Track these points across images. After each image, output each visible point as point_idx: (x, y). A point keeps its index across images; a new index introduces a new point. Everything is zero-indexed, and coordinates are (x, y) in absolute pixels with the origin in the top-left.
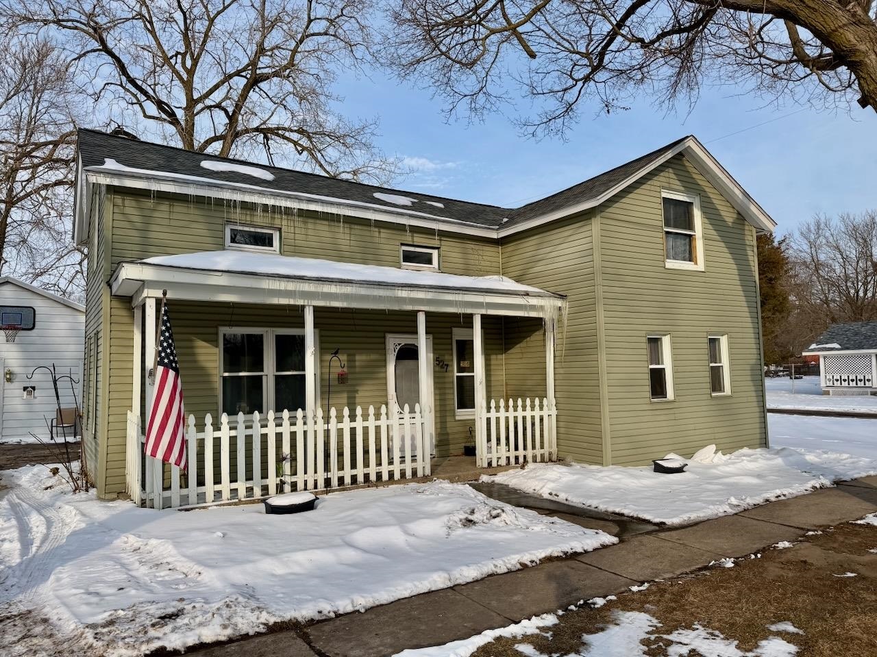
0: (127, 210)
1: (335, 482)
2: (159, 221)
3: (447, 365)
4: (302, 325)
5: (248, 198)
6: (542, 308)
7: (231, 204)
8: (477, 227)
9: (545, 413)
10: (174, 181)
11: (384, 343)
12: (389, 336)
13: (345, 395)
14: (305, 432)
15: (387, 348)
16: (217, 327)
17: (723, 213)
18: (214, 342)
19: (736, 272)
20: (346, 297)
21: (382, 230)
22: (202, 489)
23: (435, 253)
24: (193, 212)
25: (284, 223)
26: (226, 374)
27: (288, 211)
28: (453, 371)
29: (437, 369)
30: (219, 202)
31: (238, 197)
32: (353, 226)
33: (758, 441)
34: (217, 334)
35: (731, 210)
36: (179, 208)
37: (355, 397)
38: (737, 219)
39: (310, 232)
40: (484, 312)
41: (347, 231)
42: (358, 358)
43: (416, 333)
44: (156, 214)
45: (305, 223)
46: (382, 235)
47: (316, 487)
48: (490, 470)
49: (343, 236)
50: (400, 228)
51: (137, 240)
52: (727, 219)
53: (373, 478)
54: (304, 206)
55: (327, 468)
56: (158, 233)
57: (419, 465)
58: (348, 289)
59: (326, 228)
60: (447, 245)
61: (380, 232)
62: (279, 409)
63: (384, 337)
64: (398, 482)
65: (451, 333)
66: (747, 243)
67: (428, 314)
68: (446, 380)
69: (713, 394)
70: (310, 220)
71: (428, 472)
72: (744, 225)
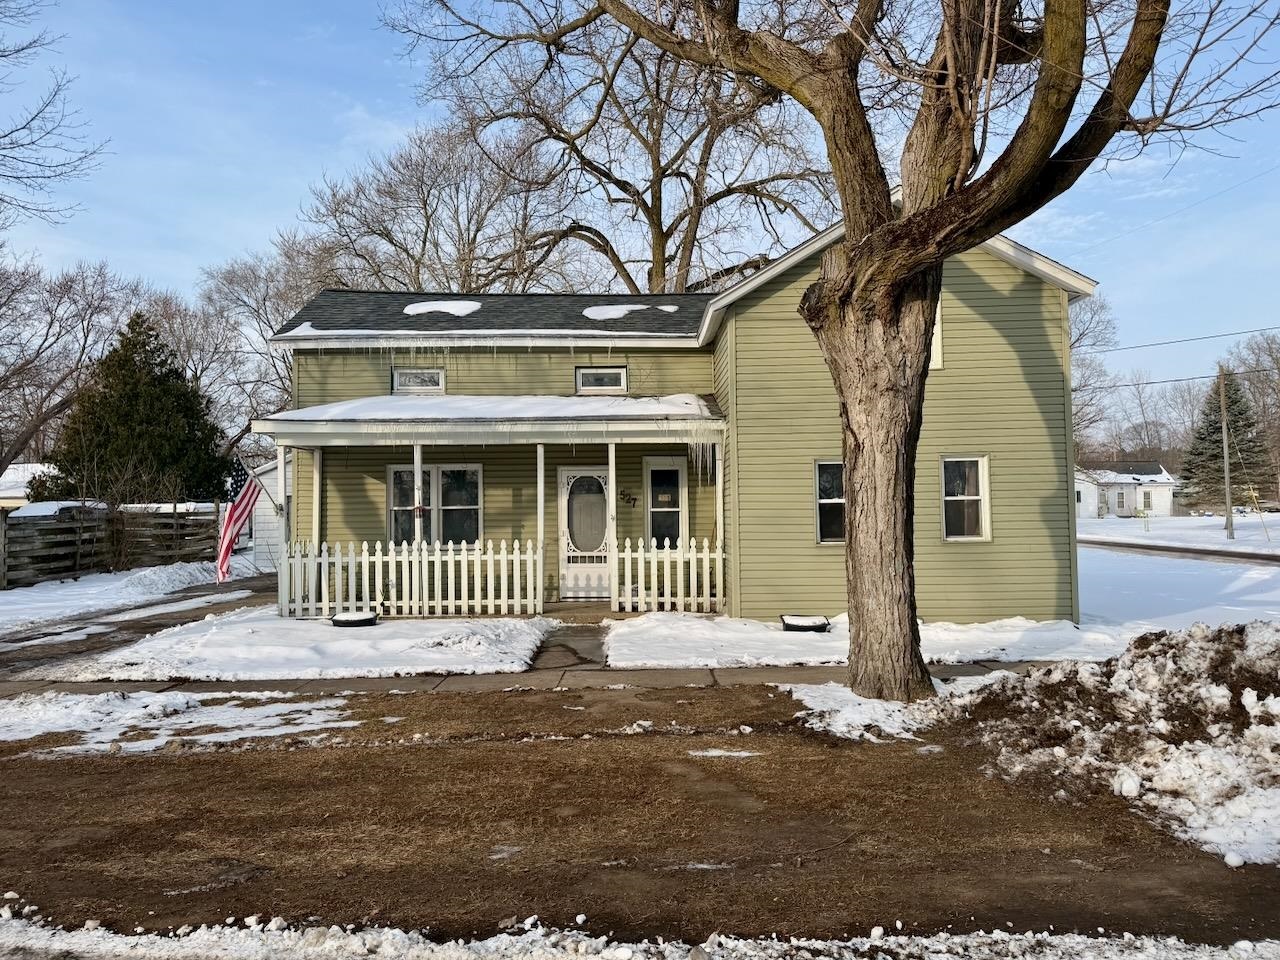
0: (310, 368)
2: (336, 374)
3: (635, 500)
6: (686, 433)
9: (705, 555)
11: (556, 476)
12: (561, 469)
15: (559, 480)
16: (384, 466)
17: (987, 280)
18: (382, 477)
23: (623, 372)
24: (363, 362)
25: (447, 361)
26: (396, 508)
28: (644, 507)
29: (622, 503)
30: (376, 351)
31: (393, 344)
32: (519, 355)
33: (1053, 610)
34: (384, 472)
35: (1011, 272)
36: (352, 360)
38: (1023, 283)
41: (513, 361)
43: (607, 464)
44: (332, 368)
45: (468, 358)
46: (553, 360)
48: (622, 615)
49: (508, 367)
51: (317, 393)
52: (997, 287)
54: (457, 343)
56: (333, 385)
57: (529, 602)
59: (489, 361)
61: (550, 358)
62: (445, 542)
63: (556, 470)
65: (641, 463)
68: (633, 516)
70: (472, 356)
72: (1041, 290)
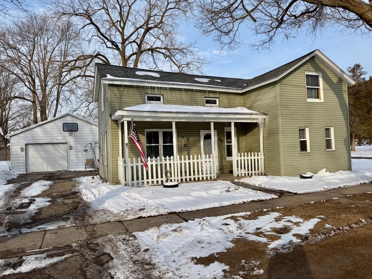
0: (115, 92)
1: (184, 180)
2: (125, 95)
3: (223, 141)
4: (171, 128)
5: (153, 85)
6: (257, 119)
7: (147, 88)
8: (233, 89)
9: (259, 158)
10: (129, 81)
11: (199, 133)
12: (201, 131)
13: (186, 152)
14: (174, 163)
15: (201, 135)
16: (144, 129)
17: (332, 79)
18: (143, 134)
19: (338, 102)
20: (186, 118)
21: (198, 93)
22: (143, 181)
23: (217, 100)
24: (135, 91)
25: (164, 93)
26: (148, 145)
27: (166, 88)
28: (225, 143)
29: (219, 142)
30: (144, 87)
31: (149, 85)
32: (188, 92)
33: (347, 168)
34: (144, 131)
35: (336, 77)
36: (131, 90)
37: (190, 153)
38: (339, 80)
39: (173, 95)
40: (235, 121)
41: (186, 94)
42: (190, 139)
43: (210, 129)
44: (124, 92)
45: (171, 92)
46: (198, 94)
47: (178, 181)
48: (238, 178)
49: (184, 96)
50: (204, 91)
51: (119, 101)
52: (334, 81)
53: (197, 179)
54: (171, 86)
55: (181, 176)
56: (125, 99)
57: (212, 175)
58: (186, 115)
59: (178, 93)
60: (222, 97)
61: (197, 94)
62: (165, 156)
63: (199, 131)
64: (205, 181)
65: (224, 129)
66: (343, 90)
67: (214, 123)
68: (222, 146)
69: (327, 150)
70: (173, 91)
71: (215, 178)
72: (342, 83)
